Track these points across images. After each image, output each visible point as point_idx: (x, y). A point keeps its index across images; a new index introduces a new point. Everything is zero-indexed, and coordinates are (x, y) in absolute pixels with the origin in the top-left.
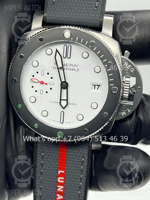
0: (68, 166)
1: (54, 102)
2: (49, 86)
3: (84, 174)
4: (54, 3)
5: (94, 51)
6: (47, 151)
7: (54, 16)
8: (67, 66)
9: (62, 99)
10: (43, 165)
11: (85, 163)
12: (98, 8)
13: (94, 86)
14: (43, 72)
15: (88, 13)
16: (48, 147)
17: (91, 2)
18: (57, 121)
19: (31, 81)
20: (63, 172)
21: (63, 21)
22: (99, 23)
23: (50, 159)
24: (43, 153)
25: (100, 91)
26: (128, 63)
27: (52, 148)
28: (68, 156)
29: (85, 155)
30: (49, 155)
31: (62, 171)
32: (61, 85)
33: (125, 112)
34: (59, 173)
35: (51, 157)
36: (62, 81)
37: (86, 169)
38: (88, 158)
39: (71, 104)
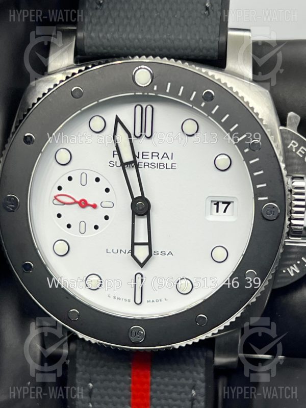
1: (115, 251)
2: (101, 212)
4: (100, 4)
5: (212, 116)
6: (102, 377)
7: (103, 37)
8: (144, 157)
9: (135, 242)
11: (199, 402)
12: (213, 10)
13: (216, 206)
14: (84, 175)
15: (187, 26)
16: (103, 366)
18: (126, 300)
19: (56, 202)
21: (126, 46)
22: (217, 48)
23: (110, 398)
24: (91, 382)
25: (233, 215)
26: (298, 142)
27: (114, 369)
28: (154, 386)
29: (199, 382)
30: (106, 388)
32: (133, 205)
33: (297, 265)
35: (110, 391)
36: (135, 197)
38: (207, 388)
39: (160, 253)
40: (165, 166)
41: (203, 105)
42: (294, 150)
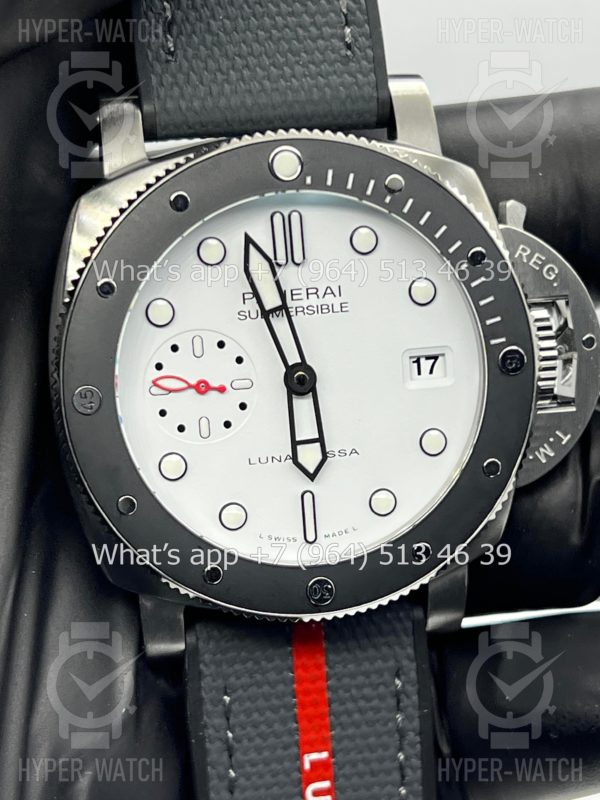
0: (340, 724)
1: (263, 460)
2: (233, 398)
3: (412, 745)
4: (172, 54)
6: (245, 680)
7: (188, 109)
9: (298, 439)
10: (236, 745)
11: (409, 697)
12: (359, 48)
13: (416, 365)
15: (322, 76)
16: (244, 662)
17: (324, 29)
18: (289, 540)
19: (155, 390)
20: (324, 755)
21: (227, 121)
22: (376, 109)
23: (261, 715)
24: (226, 694)
26: (529, 246)
27: (263, 663)
28: (332, 682)
29: (405, 662)
30: (254, 699)
31: (320, 751)
32: (288, 379)
33: (550, 444)
34: (307, 766)
35: (261, 703)
36: (290, 364)
37: (416, 723)
38: (419, 671)
39: (337, 453)
40: (330, 309)
41: (388, 199)
42: (525, 261)
